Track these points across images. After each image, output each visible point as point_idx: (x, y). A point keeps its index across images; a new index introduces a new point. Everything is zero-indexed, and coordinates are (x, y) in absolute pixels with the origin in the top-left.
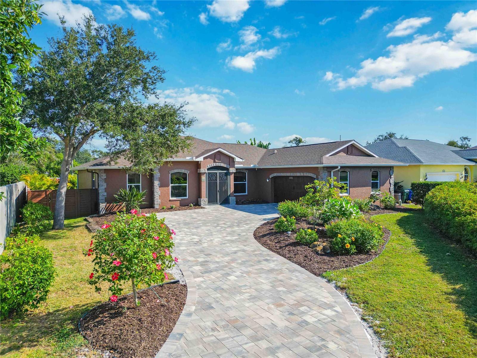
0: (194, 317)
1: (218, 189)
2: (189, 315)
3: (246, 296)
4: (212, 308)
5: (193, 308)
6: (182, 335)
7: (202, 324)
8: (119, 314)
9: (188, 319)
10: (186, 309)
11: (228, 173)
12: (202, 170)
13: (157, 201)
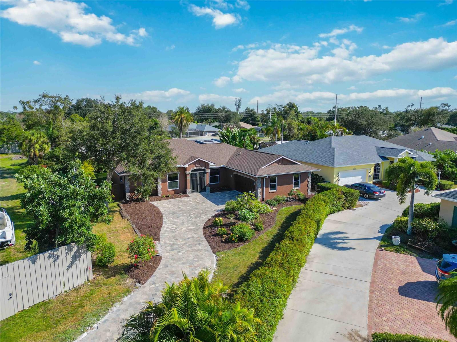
0: (161, 270)
1: (198, 183)
2: (160, 269)
3: (181, 262)
4: (168, 267)
5: (162, 266)
6: (155, 276)
7: (162, 272)
8: (138, 268)
9: (158, 270)
10: (159, 267)
11: (205, 173)
12: (188, 172)
13: (160, 192)
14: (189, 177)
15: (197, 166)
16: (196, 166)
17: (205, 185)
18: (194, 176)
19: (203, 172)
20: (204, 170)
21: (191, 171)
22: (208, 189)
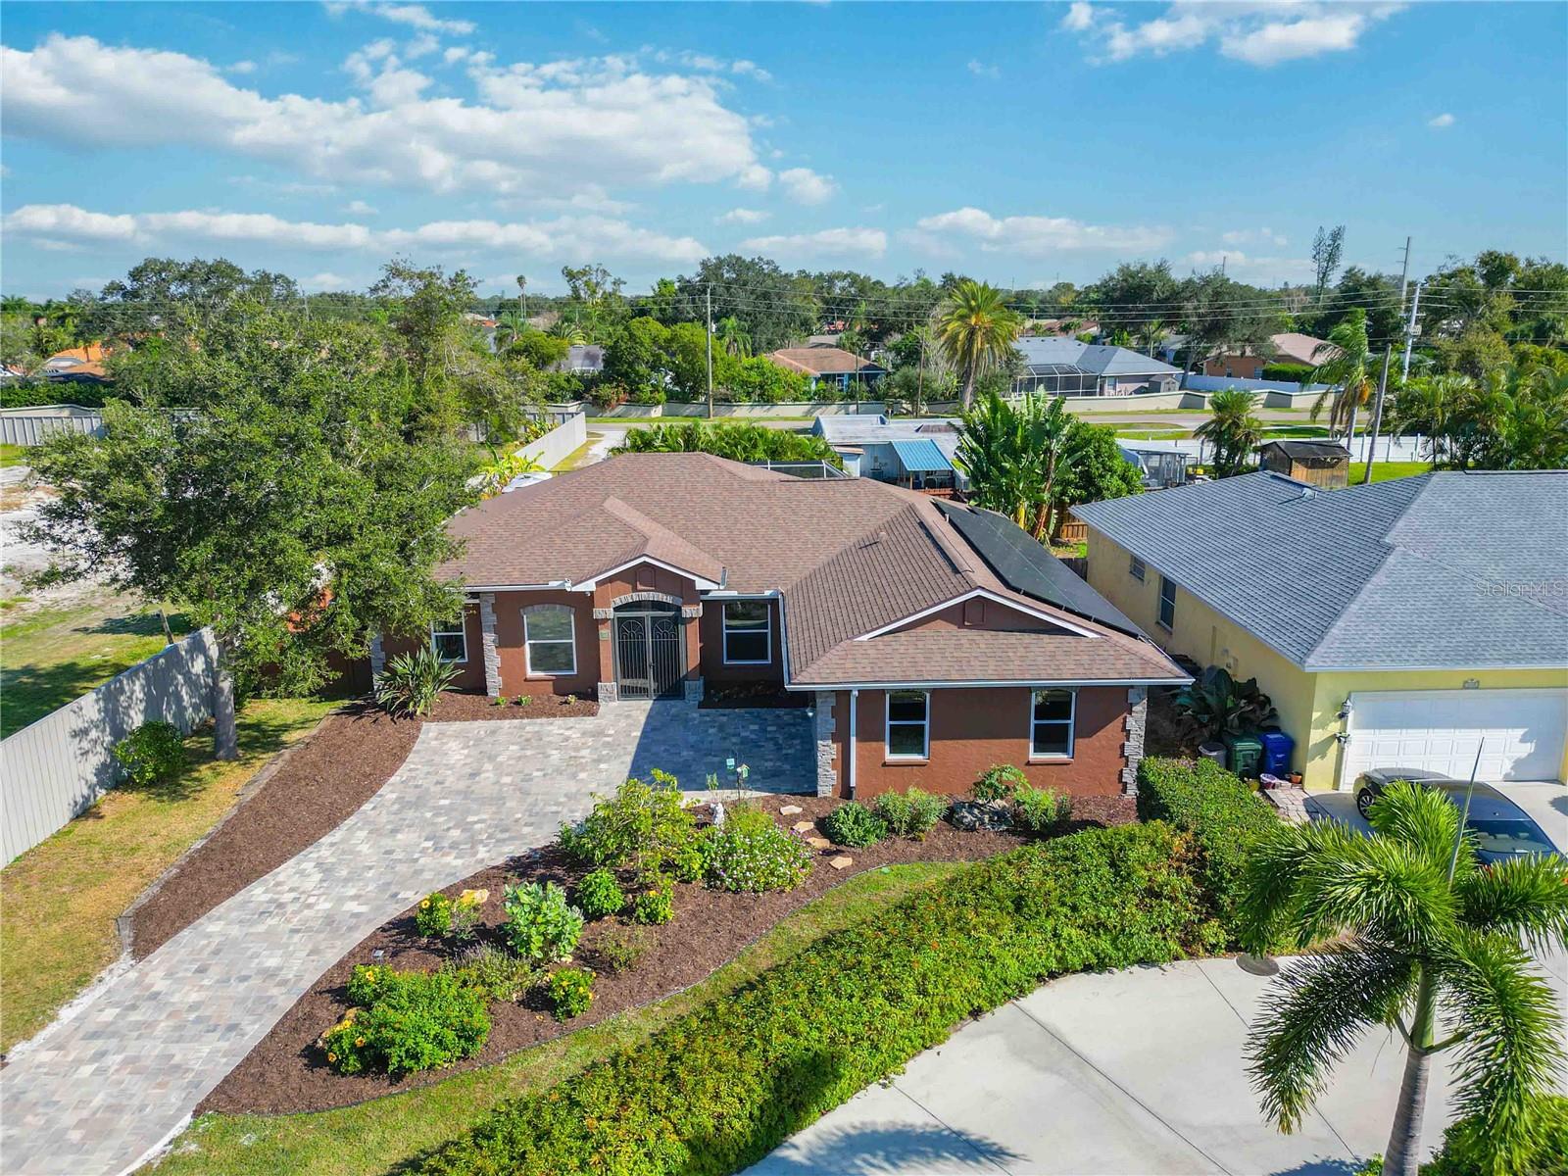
1: (649, 657)
11: (678, 620)
12: (598, 613)
13: (494, 680)
14: (605, 633)
15: (640, 587)
16: (635, 589)
17: (683, 673)
18: (628, 628)
19: (671, 614)
20: (679, 609)
21: (616, 609)
22: (694, 689)
